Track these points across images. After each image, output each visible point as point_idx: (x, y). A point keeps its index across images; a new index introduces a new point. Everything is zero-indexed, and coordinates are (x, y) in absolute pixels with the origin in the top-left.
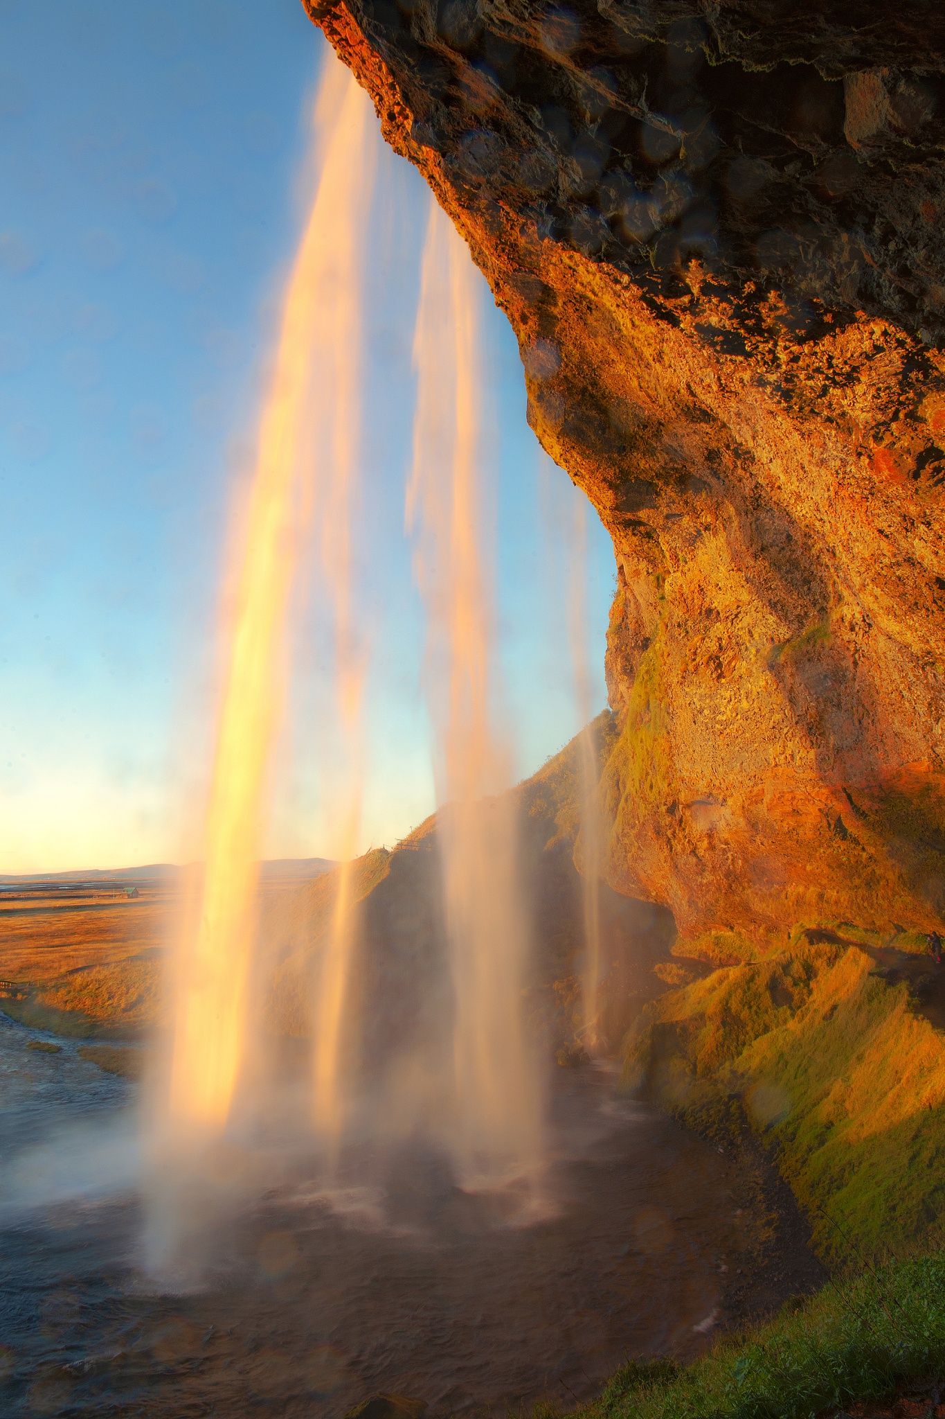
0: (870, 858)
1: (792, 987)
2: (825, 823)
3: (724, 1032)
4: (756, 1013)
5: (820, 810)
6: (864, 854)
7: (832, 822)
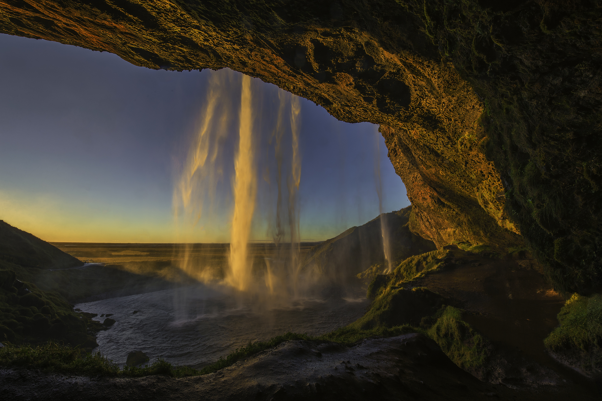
0: (457, 213)
1: (425, 265)
2: (433, 201)
3: (396, 279)
4: (409, 274)
5: (430, 196)
6: (454, 212)
7: (436, 200)
